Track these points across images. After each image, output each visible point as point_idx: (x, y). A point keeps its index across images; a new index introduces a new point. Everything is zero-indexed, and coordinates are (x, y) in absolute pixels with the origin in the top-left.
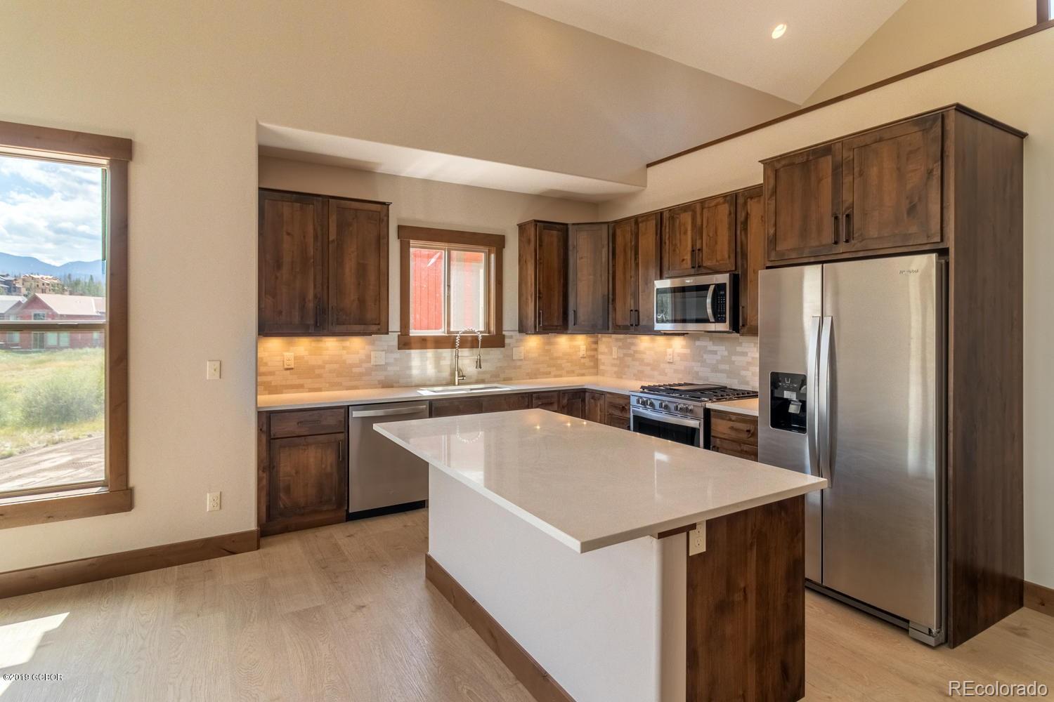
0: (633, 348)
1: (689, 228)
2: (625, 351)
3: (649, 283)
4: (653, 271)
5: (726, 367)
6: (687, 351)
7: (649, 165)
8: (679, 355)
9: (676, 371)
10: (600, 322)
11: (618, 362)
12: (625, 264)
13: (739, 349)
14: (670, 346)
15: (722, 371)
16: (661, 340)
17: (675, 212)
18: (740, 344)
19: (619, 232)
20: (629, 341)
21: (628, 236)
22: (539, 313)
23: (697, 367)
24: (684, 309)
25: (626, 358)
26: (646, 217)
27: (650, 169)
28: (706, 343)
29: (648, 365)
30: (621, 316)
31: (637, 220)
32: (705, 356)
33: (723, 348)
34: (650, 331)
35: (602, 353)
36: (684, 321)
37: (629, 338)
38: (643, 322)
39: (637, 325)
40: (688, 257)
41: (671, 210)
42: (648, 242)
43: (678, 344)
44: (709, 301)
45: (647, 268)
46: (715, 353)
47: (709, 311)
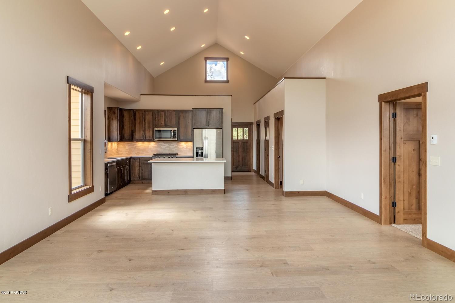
0: (136, 146)
1: (163, 116)
2: (131, 147)
3: (150, 128)
4: (151, 125)
5: (168, 149)
6: (156, 146)
8: (153, 147)
10: (131, 138)
11: (128, 150)
12: (140, 122)
13: (172, 144)
14: (150, 145)
15: (167, 150)
16: (146, 143)
18: (172, 143)
19: (137, 113)
20: (133, 144)
21: (141, 115)
22: (119, 136)
23: (159, 149)
25: (132, 149)
26: (148, 110)
29: (141, 150)
30: (138, 137)
31: (145, 111)
32: (162, 147)
33: (167, 144)
37: (133, 143)
38: (147, 138)
42: (149, 117)
44: (172, 133)
45: (149, 124)
46: (165, 146)
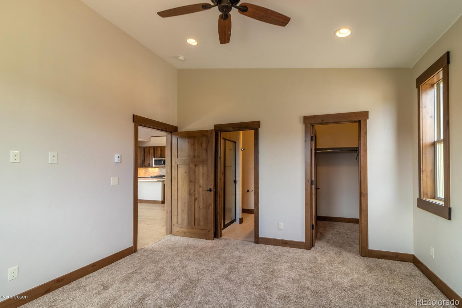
0: (148, 170)
1: (159, 150)
2: (146, 171)
3: (152, 159)
4: (153, 157)
7: (151, 137)
8: (157, 171)
9: (157, 174)
10: (142, 165)
12: (147, 155)
14: (155, 169)
16: (153, 168)
17: (157, 147)
19: (146, 149)
21: (148, 150)
23: (160, 173)
24: (156, 163)
26: (152, 147)
27: (151, 138)
28: (162, 169)
29: (151, 173)
30: (146, 164)
31: (150, 147)
34: (152, 167)
35: (140, 171)
36: (156, 165)
38: (151, 165)
39: (150, 166)
40: (159, 155)
41: (156, 147)
42: (152, 151)
43: (157, 169)
44: (163, 162)
45: (152, 156)
47: (163, 163)
